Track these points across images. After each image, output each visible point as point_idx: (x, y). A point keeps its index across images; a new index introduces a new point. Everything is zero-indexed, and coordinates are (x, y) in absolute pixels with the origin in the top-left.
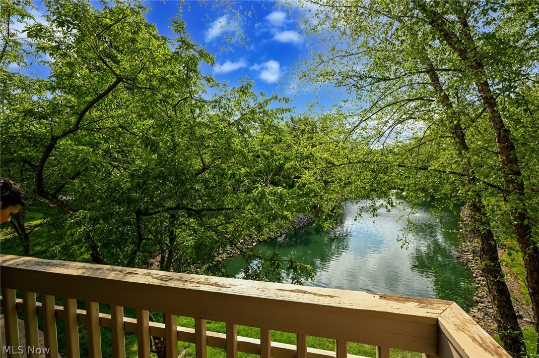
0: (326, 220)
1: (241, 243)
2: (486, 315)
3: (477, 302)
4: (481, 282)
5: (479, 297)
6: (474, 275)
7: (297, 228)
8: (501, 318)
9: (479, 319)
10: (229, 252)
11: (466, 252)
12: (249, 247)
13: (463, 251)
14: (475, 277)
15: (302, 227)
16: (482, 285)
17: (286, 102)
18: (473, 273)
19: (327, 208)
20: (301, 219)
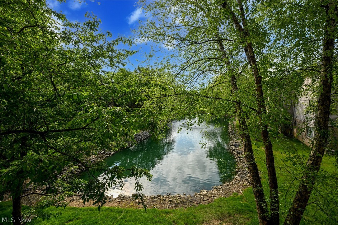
0: (160, 134)
1: (102, 154)
2: (241, 178)
3: (237, 172)
4: (239, 161)
5: (238, 169)
6: (236, 158)
7: (142, 139)
8: (254, 182)
9: (239, 181)
10: (92, 161)
11: (232, 146)
12: (108, 155)
13: (230, 145)
14: (236, 159)
15: (146, 139)
16: (239, 162)
17: (130, 44)
18: (235, 157)
19: (160, 126)
20: (145, 133)
